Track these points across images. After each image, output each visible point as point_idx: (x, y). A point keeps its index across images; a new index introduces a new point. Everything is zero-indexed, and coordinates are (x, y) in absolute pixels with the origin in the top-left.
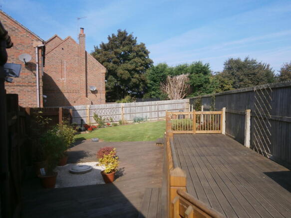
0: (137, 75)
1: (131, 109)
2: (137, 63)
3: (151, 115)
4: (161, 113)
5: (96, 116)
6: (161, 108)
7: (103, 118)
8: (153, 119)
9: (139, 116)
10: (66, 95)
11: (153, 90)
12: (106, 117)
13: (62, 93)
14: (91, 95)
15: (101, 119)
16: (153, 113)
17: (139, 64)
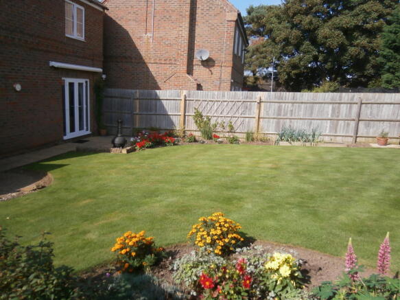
0: (363, 41)
1: (280, 109)
2: (369, 13)
3: (335, 128)
4: (367, 126)
5: (199, 116)
6: (366, 112)
7: (213, 122)
8: (339, 139)
9: (298, 126)
10: (153, 68)
11: (388, 71)
12: (220, 120)
13: (145, 63)
14: (199, 71)
15: (207, 124)
16: (341, 123)
17: (375, 15)
